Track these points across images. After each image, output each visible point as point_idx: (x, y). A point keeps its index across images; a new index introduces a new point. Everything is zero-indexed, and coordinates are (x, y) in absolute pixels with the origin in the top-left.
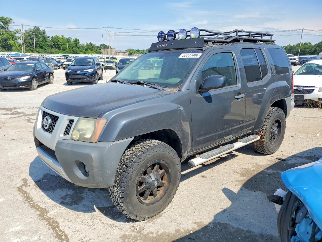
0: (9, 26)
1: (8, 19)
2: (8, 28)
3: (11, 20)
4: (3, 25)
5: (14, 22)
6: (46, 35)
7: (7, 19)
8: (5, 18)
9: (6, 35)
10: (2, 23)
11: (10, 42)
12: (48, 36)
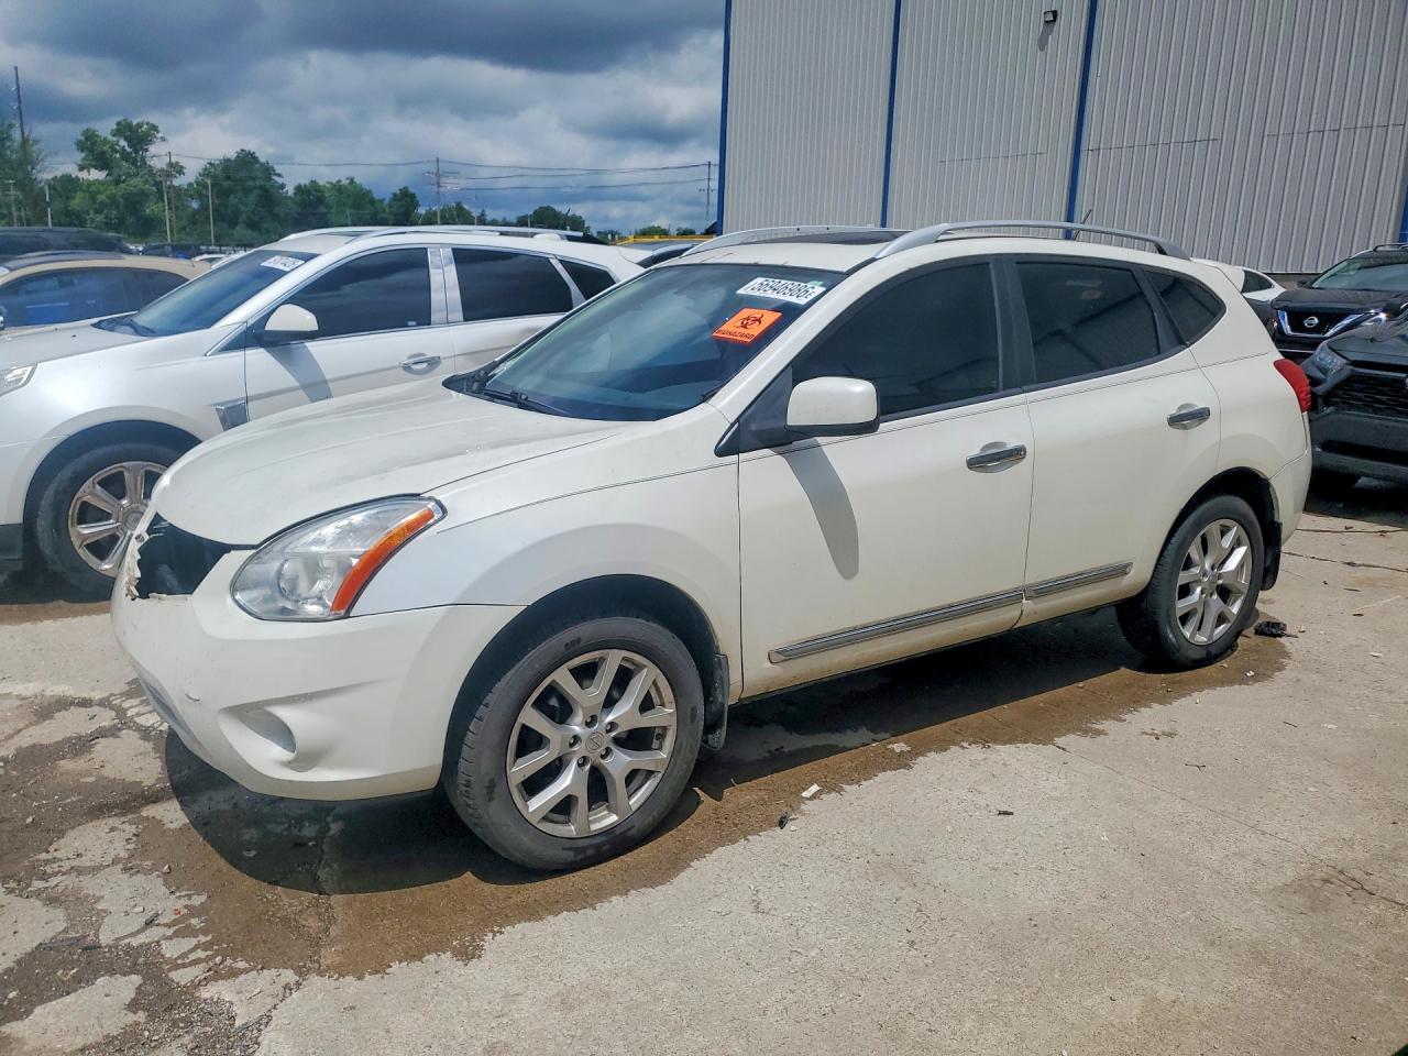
0: (147, 150)
1: (145, 126)
2: (143, 158)
3: (154, 128)
4: (129, 150)
5: (163, 139)
6: (276, 178)
7: (140, 125)
8: (135, 123)
9: (136, 183)
10: (126, 140)
11: (151, 209)
12: (280, 180)
